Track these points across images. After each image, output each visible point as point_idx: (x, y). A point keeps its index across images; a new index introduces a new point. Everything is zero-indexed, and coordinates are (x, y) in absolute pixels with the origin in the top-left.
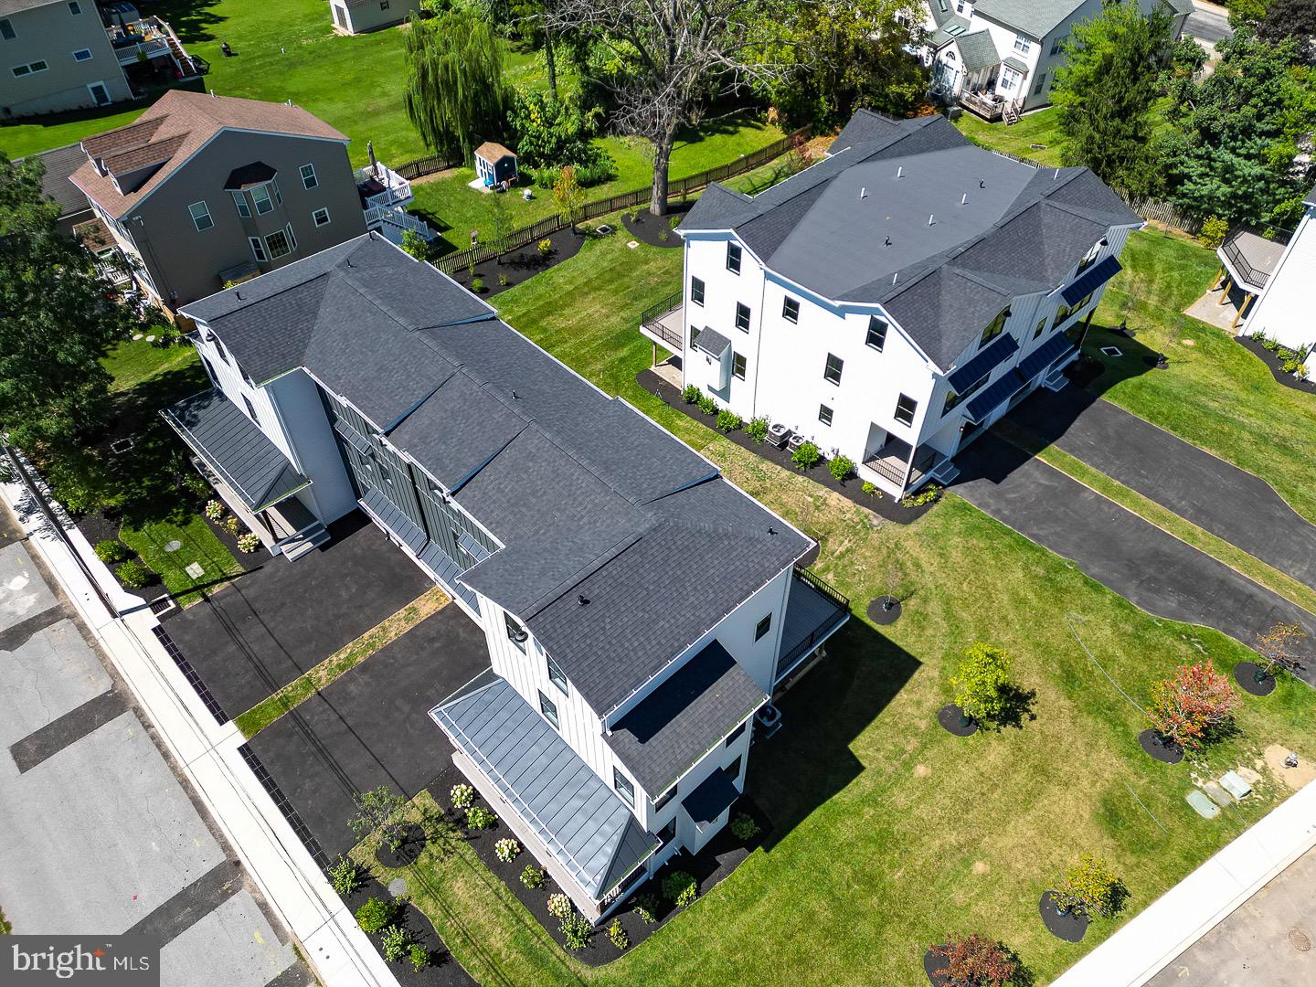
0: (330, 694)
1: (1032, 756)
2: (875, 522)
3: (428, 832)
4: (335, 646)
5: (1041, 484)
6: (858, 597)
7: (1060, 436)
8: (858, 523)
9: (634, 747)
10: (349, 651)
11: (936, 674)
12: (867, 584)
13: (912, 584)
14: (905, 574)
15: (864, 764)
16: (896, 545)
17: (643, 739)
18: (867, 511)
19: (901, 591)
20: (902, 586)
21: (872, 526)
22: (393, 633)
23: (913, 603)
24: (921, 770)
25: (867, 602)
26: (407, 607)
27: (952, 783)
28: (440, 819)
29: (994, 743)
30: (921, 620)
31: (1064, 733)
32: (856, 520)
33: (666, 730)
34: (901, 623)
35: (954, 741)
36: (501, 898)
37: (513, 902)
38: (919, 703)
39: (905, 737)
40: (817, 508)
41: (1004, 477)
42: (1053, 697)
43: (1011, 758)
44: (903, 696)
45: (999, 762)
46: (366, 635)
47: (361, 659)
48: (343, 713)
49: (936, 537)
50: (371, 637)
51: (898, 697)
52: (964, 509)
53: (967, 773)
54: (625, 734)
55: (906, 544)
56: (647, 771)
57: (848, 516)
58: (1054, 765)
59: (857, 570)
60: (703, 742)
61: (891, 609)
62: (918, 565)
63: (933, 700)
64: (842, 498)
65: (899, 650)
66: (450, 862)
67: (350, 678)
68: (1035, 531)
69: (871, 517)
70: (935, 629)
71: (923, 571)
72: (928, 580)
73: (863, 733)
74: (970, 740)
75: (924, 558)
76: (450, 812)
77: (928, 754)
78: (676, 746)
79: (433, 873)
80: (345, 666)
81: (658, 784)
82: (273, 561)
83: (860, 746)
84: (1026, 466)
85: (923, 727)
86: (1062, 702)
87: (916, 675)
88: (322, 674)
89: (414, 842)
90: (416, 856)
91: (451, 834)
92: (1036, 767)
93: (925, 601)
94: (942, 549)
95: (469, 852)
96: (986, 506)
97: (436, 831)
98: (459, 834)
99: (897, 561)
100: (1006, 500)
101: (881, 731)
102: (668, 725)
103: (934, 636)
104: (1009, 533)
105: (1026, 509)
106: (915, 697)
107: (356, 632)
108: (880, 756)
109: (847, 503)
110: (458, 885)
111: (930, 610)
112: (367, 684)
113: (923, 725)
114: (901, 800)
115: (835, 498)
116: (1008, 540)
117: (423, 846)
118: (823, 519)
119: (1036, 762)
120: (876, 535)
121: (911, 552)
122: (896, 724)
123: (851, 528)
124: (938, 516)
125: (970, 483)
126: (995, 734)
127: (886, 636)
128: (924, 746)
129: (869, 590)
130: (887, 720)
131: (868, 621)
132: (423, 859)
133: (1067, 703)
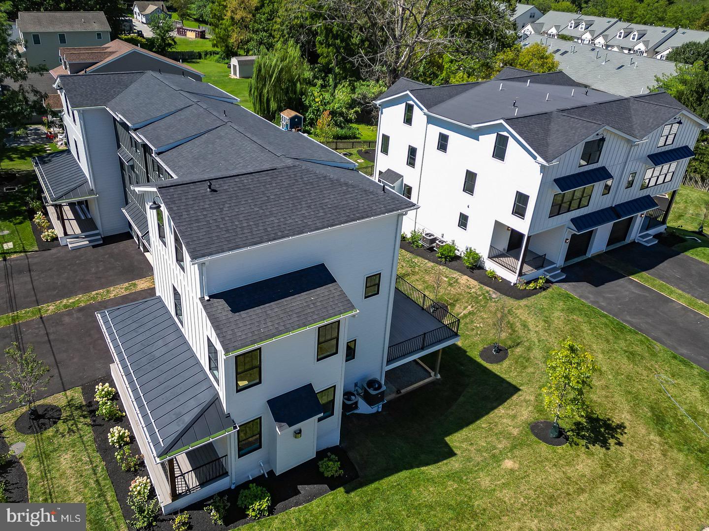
0: (48, 320)
1: (621, 473)
2: (494, 296)
3: (64, 415)
4: (69, 295)
5: (633, 292)
6: (474, 344)
7: (651, 269)
8: (480, 295)
9: (224, 313)
10: (77, 299)
11: (532, 398)
12: (482, 336)
13: (519, 338)
14: (514, 331)
15: (456, 452)
16: (509, 311)
17: (235, 310)
18: (488, 289)
19: (509, 343)
20: (510, 338)
21: (491, 298)
22: (113, 295)
23: (519, 350)
24: (508, 464)
25: (481, 348)
26: (130, 283)
27: (537, 479)
28: (80, 407)
29: (583, 456)
30: (524, 362)
31: (654, 461)
32: (480, 293)
33: (258, 310)
34: (506, 363)
35: (544, 448)
36: (95, 474)
37: (104, 479)
38: (514, 417)
39: (498, 439)
40: (450, 284)
41: (603, 284)
42: (643, 431)
43: (600, 471)
44: (501, 410)
45: (587, 472)
46: (94, 293)
47: (82, 304)
48: (51, 331)
49: (542, 310)
50: (97, 294)
51: (496, 411)
52: (568, 297)
53: (554, 475)
54: (221, 304)
55: (517, 311)
56: (230, 332)
57: (473, 290)
58: (644, 485)
59: (476, 327)
60: (288, 326)
61: (499, 352)
62: (525, 326)
63: (526, 414)
64: (470, 279)
65: (503, 380)
66: (68, 439)
67: (69, 314)
68: (628, 318)
69: (491, 292)
70: (535, 368)
71: (529, 330)
72: (533, 336)
73: (461, 432)
74: (560, 449)
75: (531, 322)
76: (90, 404)
77: (517, 453)
78: (263, 322)
79: (51, 443)
80: (69, 306)
81: (236, 344)
82: (59, 248)
83: (454, 440)
84: (621, 281)
85: (515, 434)
86: (652, 437)
87: (515, 397)
88: (50, 309)
89: (49, 419)
90: (46, 429)
91: (82, 419)
92: (625, 483)
93: (529, 349)
94: (547, 318)
95: (88, 434)
96: (587, 298)
97: (71, 415)
98: (88, 420)
99: (509, 322)
100: (604, 297)
101: (477, 432)
102: (262, 307)
103: (534, 373)
104: (605, 316)
105: (620, 304)
106: (511, 413)
107: (87, 289)
108: (472, 449)
109: (473, 282)
110: (66, 457)
111: (532, 356)
112: (78, 318)
113: (515, 432)
114: (485, 481)
115: (464, 279)
116: (604, 320)
117: (55, 423)
118: (453, 291)
119: (625, 479)
120: (493, 304)
121: (521, 317)
122: (491, 429)
123: (474, 299)
124: (546, 298)
125: (573, 283)
126: (583, 449)
127: (493, 371)
128: (514, 447)
129: (482, 341)
130: (483, 426)
131: (479, 360)
132: (50, 432)
133: (658, 439)
